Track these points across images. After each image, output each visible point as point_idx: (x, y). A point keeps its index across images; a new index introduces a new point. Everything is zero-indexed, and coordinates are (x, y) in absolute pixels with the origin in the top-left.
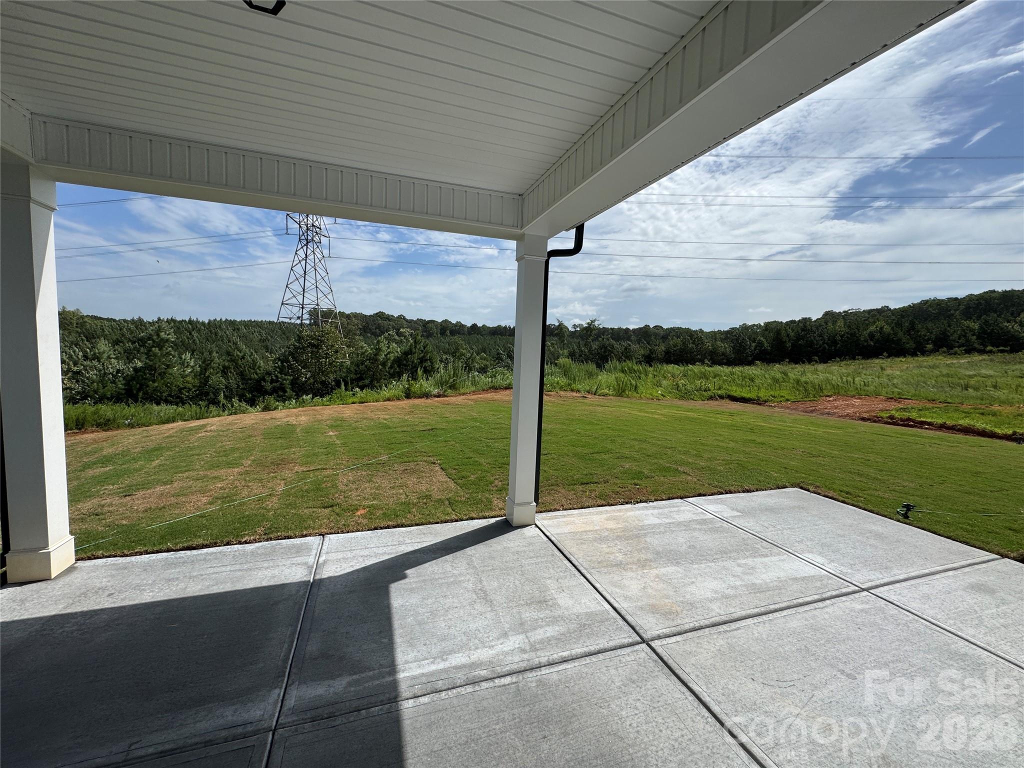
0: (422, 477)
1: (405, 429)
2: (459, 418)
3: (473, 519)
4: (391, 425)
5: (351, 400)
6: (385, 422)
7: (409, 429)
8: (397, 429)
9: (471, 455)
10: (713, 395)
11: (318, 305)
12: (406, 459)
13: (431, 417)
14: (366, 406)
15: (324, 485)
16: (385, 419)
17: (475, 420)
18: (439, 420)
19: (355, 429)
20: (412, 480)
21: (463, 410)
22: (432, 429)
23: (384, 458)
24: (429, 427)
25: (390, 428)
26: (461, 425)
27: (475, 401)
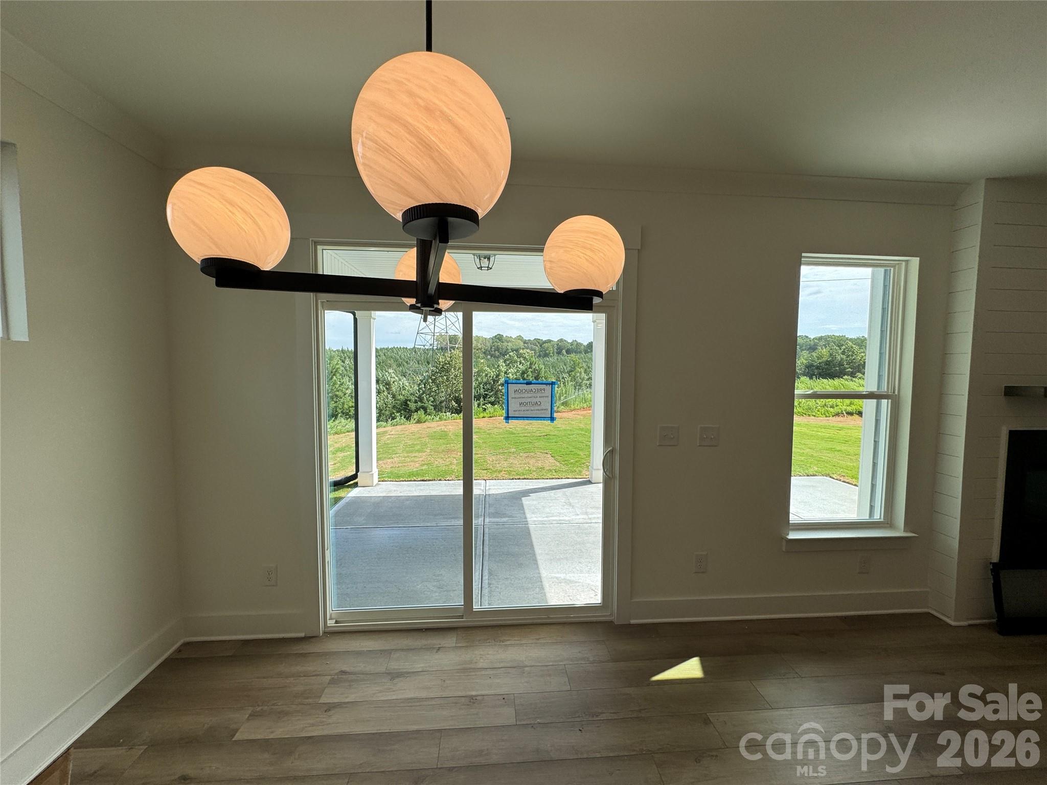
0: (539, 460)
1: (526, 435)
2: (568, 428)
3: (568, 478)
4: (515, 432)
5: (482, 415)
6: (511, 430)
7: (529, 435)
8: (520, 435)
9: (573, 450)
10: (840, 411)
11: (447, 333)
12: (527, 451)
13: (546, 427)
14: (494, 420)
15: (479, 461)
16: (510, 428)
17: (582, 430)
18: (552, 429)
19: (489, 434)
20: (532, 461)
21: (573, 423)
22: (546, 435)
23: (513, 450)
24: (544, 434)
25: (514, 434)
26: (569, 432)
27: (584, 416)
